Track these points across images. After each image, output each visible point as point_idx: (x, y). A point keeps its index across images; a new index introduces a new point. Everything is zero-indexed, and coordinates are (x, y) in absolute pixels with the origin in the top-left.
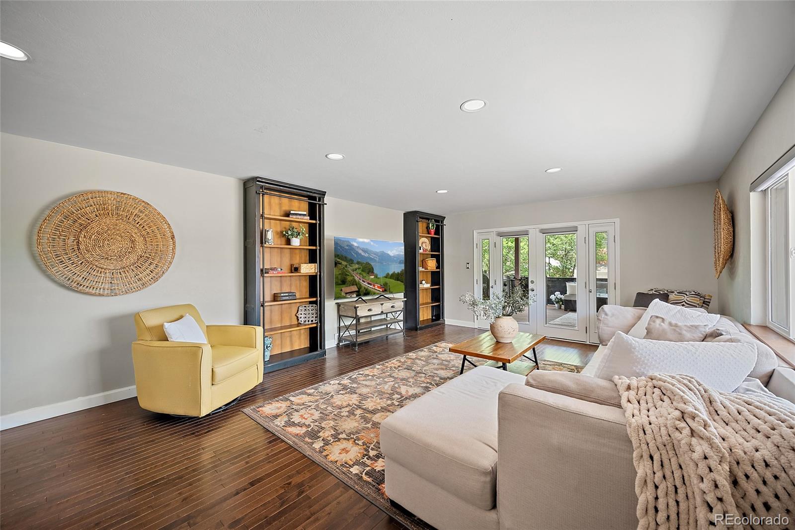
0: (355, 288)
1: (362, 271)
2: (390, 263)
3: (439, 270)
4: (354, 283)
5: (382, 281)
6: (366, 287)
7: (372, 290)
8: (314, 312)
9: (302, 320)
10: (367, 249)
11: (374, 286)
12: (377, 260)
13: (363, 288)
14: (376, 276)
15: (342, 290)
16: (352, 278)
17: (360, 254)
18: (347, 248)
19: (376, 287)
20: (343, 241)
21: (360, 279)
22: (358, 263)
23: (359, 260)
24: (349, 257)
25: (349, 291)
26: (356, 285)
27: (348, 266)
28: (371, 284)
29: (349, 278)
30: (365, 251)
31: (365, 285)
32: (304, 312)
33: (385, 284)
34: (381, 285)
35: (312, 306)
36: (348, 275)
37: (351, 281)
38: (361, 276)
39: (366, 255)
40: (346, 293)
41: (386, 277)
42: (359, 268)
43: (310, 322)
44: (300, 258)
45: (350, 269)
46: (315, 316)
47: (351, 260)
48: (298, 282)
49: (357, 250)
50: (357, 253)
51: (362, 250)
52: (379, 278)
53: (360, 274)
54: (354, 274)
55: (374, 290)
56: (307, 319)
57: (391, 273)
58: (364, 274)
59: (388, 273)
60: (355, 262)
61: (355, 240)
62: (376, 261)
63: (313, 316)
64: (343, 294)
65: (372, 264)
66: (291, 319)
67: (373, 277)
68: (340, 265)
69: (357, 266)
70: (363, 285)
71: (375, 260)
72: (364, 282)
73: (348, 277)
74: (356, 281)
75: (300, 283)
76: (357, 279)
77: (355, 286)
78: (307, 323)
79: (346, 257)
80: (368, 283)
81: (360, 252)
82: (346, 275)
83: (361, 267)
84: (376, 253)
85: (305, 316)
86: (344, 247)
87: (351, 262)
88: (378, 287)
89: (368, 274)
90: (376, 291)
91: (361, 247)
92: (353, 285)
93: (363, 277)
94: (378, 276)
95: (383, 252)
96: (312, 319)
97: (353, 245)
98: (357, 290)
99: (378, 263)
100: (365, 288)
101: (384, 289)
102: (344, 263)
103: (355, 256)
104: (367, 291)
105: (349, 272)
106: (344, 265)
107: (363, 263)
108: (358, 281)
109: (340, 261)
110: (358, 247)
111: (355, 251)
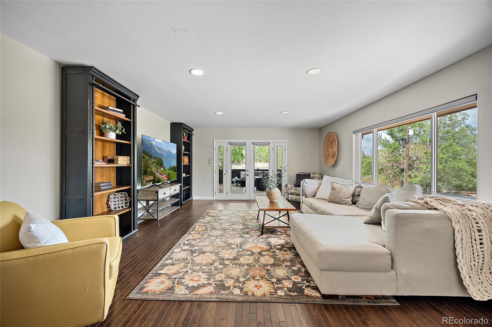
0: (151, 178)
1: (157, 164)
2: (172, 159)
3: (189, 164)
4: (152, 174)
5: (168, 172)
6: (159, 177)
7: (162, 179)
8: (123, 199)
9: (112, 207)
10: (160, 147)
11: (163, 176)
12: (166, 156)
13: (157, 178)
14: (164, 169)
15: (144, 179)
16: (151, 169)
18: (149, 145)
19: (164, 176)
20: (147, 140)
21: (155, 170)
22: (155, 158)
23: (156, 156)
24: (150, 153)
25: (148, 180)
26: (153, 175)
27: (149, 160)
29: (149, 170)
30: (159, 149)
31: (158, 175)
32: (114, 200)
33: (169, 174)
34: (167, 175)
35: (121, 194)
36: (149, 167)
37: (150, 172)
38: (156, 168)
39: (160, 152)
40: (147, 182)
41: (170, 169)
42: (155, 162)
43: (121, 208)
44: (110, 151)
45: (150, 162)
46: (124, 202)
48: (108, 173)
50: (155, 150)
51: (158, 148)
53: (155, 166)
54: (152, 166)
56: (117, 206)
57: (172, 166)
58: (158, 167)
59: (171, 167)
60: (153, 157)
61: (154, 140)
62: (165, 157)
63: (122, 202)
64: (145, 182)
65: (163, 159)
66: (102, 207)
67: (162, 169)
68: (145, 159)
69: (153, 160)
70: (157, 175)
72: (157, 172)
73: (148, 168)
75: (110, 174)
76: (153, 170)
77: (152, 176)
78: (118, 209)
79: (148, 153)
80: (160, 174)
81: (157, 149)
82: (148, 167)
83: (157, 161)
84: (165, 151)
85: (115, 203)
86: (147, 145)
87: (151, 156)
89: (160, 166)
90: (163, 179)
91: (157, 146)
92: (151, 175)
94: (166, 169)
95: (169, 150)
96: (122, 205)
97: (153, 144)
98: (153, 179)
100: (158, 178)
101: (168, 178)
102: (147, 157)
103: (154, 152)
104: (158, 179)
105: (149, 165)
106: (146, 159)
107: (158, 158)
108: (154, 172)
109: (145, 156)
110: (155, 146)
111: (154, 148)
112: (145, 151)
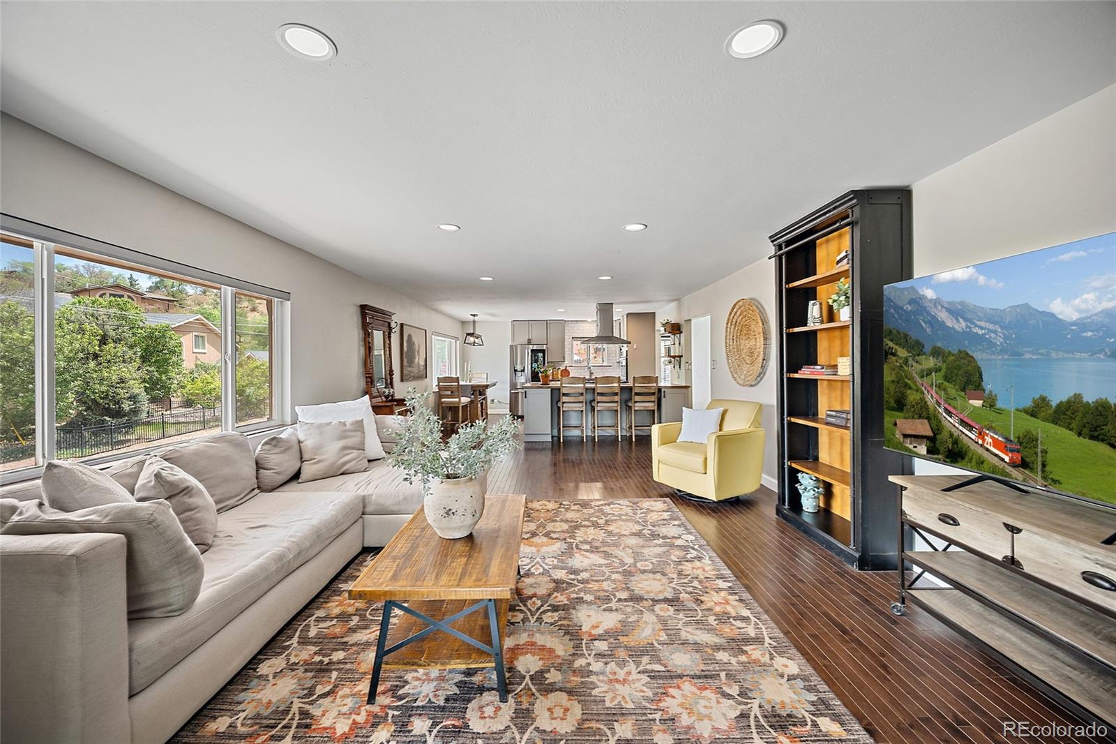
0: (924, 428)
1: (946, 378)
4: (923, 412)
5: (1017, 426)
6: (956, 433)
7: (973, 447)
10: (963, 304)
11: (981, 435)
12: (999, 341)
13: (946, 434)
14: (990, 403)
15: (895, 424)
16: (918, 396)
17: (942, 324)
18: (910, 308)
19: (988, 439)
20: (901, 289)
21: (939, 404)
22: (936, 353)
23: (939, 344)
24: (914, 335)
25: (913, 433)
26: (928, 418)
27: (911, 361)
28: (970, 428)
29: (912, 397)
30: (956, 312)
31: (951, 423)
33: (1028, 440)
34: (1007, 439)
36: (910, 388)
37: (917, 404)
38: (943, 393)
39: (960, 325)
40: (907, 436)
41: (1033, 413)
42: (938, 370)
45: (914, 369)
47: (918, 342)
49: (933, 311)
50: (935, 323)
51: (947, 309)
52: (1000, 412)
53: (939, 386)
54: (925, 383)
55: (980, 451)
58: (952, 391)
59: (1043, 400)
60: (928, 348)
62: (991, 344)
64: (898, 436)
65: (976, 354)
67: (978, 403)
68: (894, 358)
69: (931, 362)
70: (945, 423)
71: (989, 341)
72: (949, 413)
73: (909, 391)
74: (927, 408)
76: (931, 402)
77: (926, 421)
79: (906, 336)
80: (962, 422)
81: (943, 316)
82: (907, 386)
83: (944, 366)
84: (993, 318)
86: (902, 308)
87: (917, 348)
88: (996, 443)
89: (963, 390)
90: (986, 455)
91: (946, 299)
92: (920, 417)
93: (949, 399)
94: (999, 405)
97: (923, 297)
98: (931, 434)
99: (1003, 351)
100: (952, 435)
101: (1018, 457)
102: (902, 353)
103: (930, 331)
104: (956, 442)
105: (911, 378)
106: (901, 358)
107: (950, 352)
108: (931, 408)
109: (895, 347)
110: (936, 302)
111: (929, 314)
112: (894, 331)
